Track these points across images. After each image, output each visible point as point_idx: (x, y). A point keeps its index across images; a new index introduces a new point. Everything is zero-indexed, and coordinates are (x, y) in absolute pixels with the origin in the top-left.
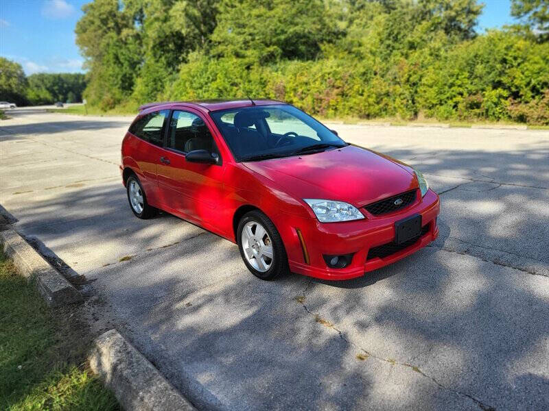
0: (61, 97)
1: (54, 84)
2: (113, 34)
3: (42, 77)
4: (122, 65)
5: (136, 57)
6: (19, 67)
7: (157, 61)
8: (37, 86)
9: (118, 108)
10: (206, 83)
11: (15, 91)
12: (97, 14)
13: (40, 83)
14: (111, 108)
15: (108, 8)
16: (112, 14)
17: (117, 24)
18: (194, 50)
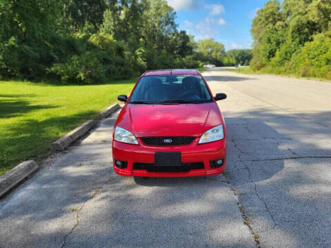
0: (241, 62)
1: (239, 55)
2: (271, 25)
3: (234, 52)
4: (272, 43)
5: (281, 39)
6: (223, 46)
7: (293, 41)
8: (231, 56)
9: (262, 69)
10: (319, 55)
11: (218, 59)
12: (264, 14)
13: (232, 54)
14: (259, 70)
15: (271, 10)
16: (273, 14)
17: (274, 19)
18: (320, 32)
